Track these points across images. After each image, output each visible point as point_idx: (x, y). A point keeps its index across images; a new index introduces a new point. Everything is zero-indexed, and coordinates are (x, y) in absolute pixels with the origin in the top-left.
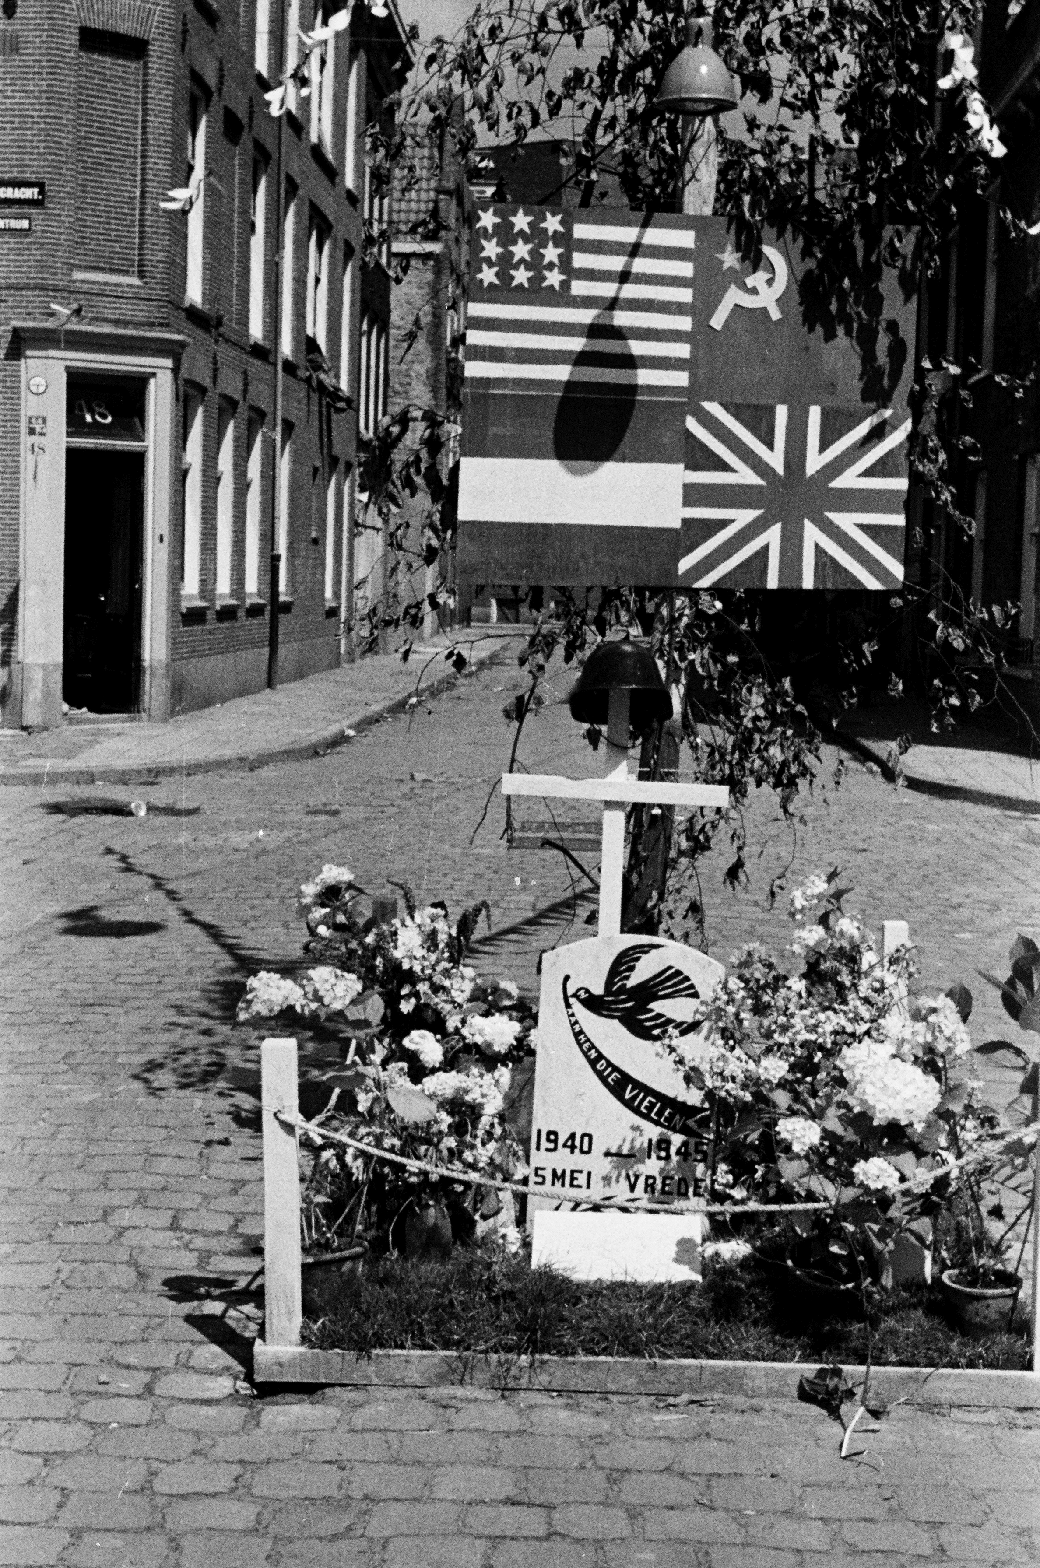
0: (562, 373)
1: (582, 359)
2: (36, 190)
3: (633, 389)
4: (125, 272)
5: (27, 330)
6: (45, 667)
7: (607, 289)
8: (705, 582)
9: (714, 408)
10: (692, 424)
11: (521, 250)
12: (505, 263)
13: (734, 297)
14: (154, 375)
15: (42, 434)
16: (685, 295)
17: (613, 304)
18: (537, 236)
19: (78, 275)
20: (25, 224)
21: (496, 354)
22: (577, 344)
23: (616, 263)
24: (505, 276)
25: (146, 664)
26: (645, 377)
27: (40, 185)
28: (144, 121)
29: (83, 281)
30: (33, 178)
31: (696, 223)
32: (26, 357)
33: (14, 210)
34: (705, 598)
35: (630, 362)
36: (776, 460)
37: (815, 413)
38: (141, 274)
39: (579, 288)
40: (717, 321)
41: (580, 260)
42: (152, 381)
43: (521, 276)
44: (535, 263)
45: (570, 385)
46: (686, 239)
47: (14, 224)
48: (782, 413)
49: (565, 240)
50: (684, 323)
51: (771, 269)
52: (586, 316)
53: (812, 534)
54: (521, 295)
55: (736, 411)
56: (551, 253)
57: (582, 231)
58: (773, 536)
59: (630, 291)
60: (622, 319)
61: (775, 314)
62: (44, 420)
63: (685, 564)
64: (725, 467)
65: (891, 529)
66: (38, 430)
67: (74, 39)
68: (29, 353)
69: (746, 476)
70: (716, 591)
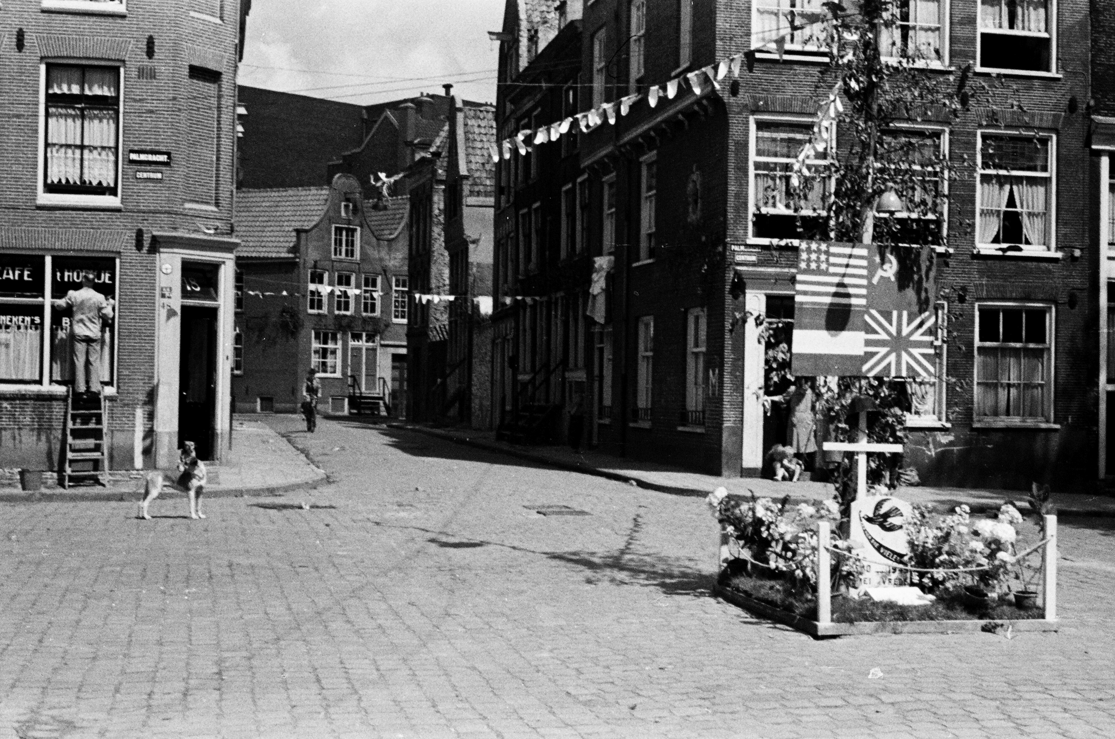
0: (828, 300)
1: (836, 295)
2: (166, 156)
3: (850, 305)
4: (207, 203)
5: (162, 237)
6: (169, 434)
7: (842, 270)
8: (871, 374)
9: (874, 312)
10: (867, 318)
11: (814, 256)
12: (809, 260)
13: (880, 273)
14: (224, 262)
15: (169, 297)
16: (864, 272)
17: (844, 275)
18: (819, 251)
19: (188, 205)
20: (159, 176)
21: (805, 293)
22: (833, 289)
23: (844, 261)
24: (808, 265)
25: (219, 431)
26: (854, 301)
27: (168, 154)
28: (219, 117)
29: (190, 209)
30: (164, 149)
31: (868, 247)
32: (159, 252)
33: (153, 167)
34: (872, 380)
35: (848, 296)
36: (893, 330)
37: (905, 314)
38: (217, 205)
39: (832, 270)
40: (875, 281)
41: (832, 260)
42: (223, 266)
43: (813, 266)
44: (818, 261)
45: (831, 304)
46: (864, 252)
47: (152, 175)
48: (895, 314)
49: (827, 253)
50: (864, 282)
51: (891, 262)
52: (836, 280)
53: (905, 357)
54: (813, 272)
55: (881, 312)
56: (823, 257)
57: (833, 250)
58: (892, 358)
59: (850, 271)
60: (847, 281)
61: (893, 279)
62: (171, 289)
63: (865, 368)
64: (876, 332)
65: (929, 355)
66: (167, 294)
67: (186, 72)
68: (162, 250)
69: (884, 336)
70: (876, 378)
